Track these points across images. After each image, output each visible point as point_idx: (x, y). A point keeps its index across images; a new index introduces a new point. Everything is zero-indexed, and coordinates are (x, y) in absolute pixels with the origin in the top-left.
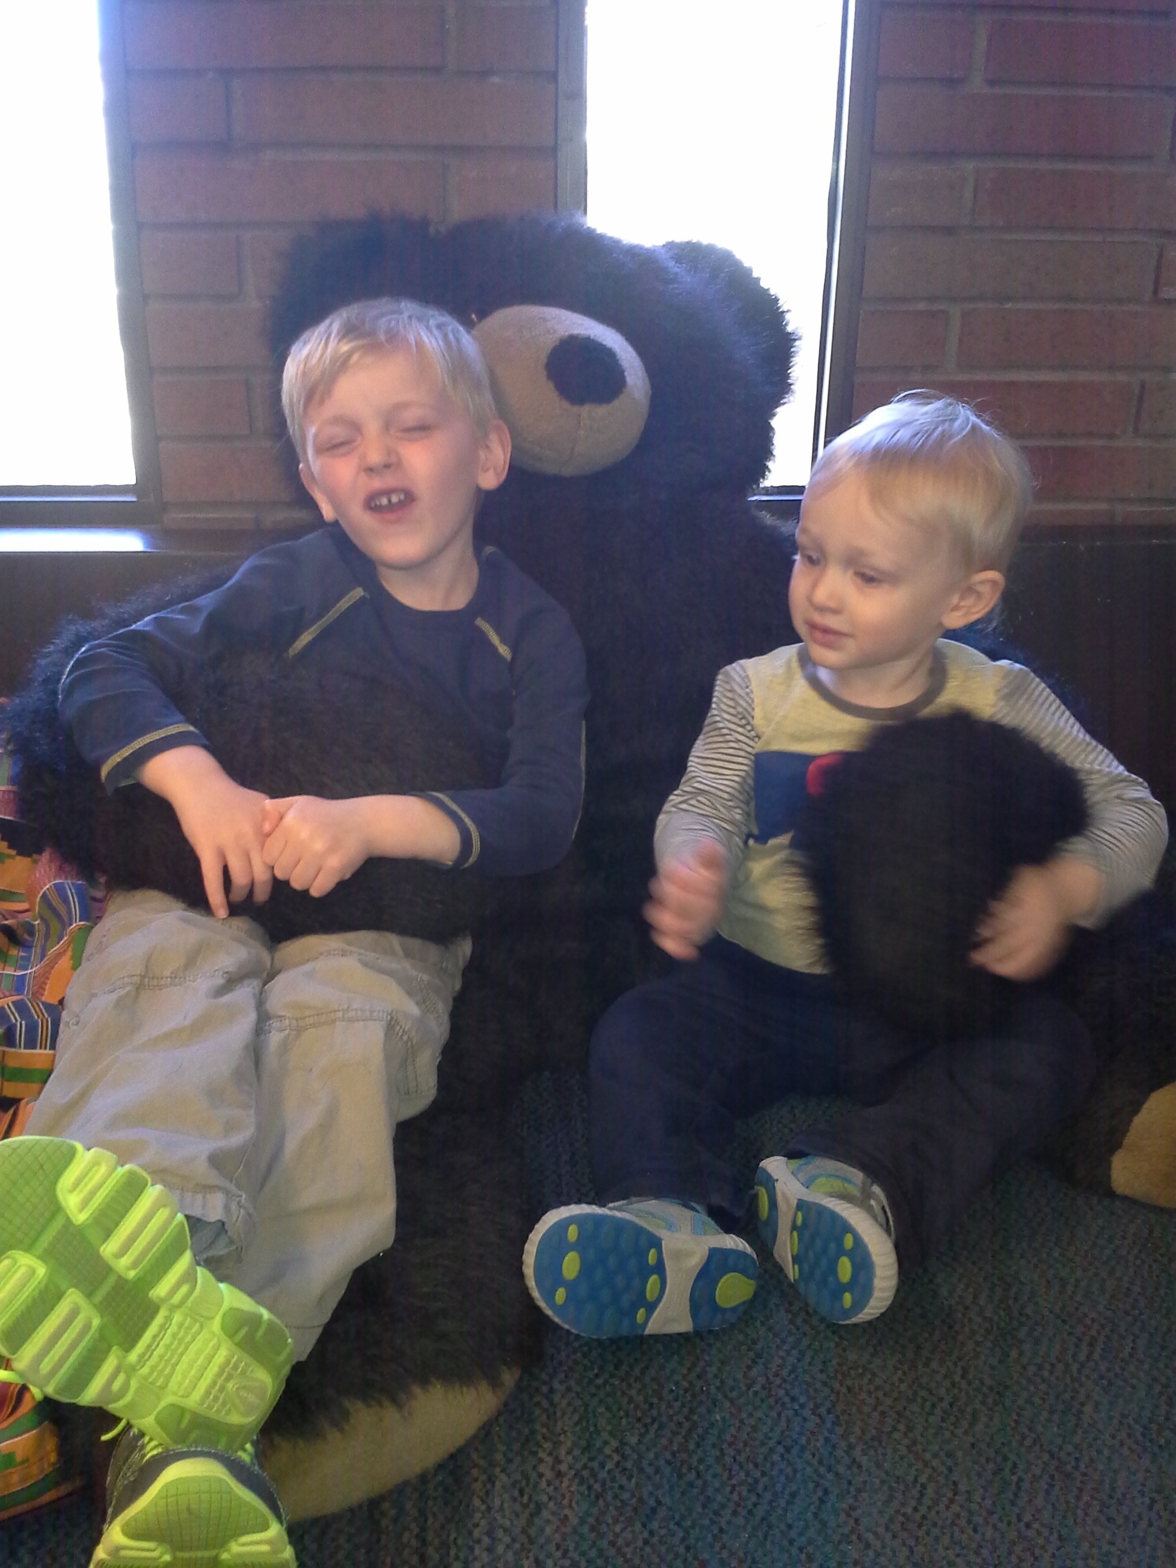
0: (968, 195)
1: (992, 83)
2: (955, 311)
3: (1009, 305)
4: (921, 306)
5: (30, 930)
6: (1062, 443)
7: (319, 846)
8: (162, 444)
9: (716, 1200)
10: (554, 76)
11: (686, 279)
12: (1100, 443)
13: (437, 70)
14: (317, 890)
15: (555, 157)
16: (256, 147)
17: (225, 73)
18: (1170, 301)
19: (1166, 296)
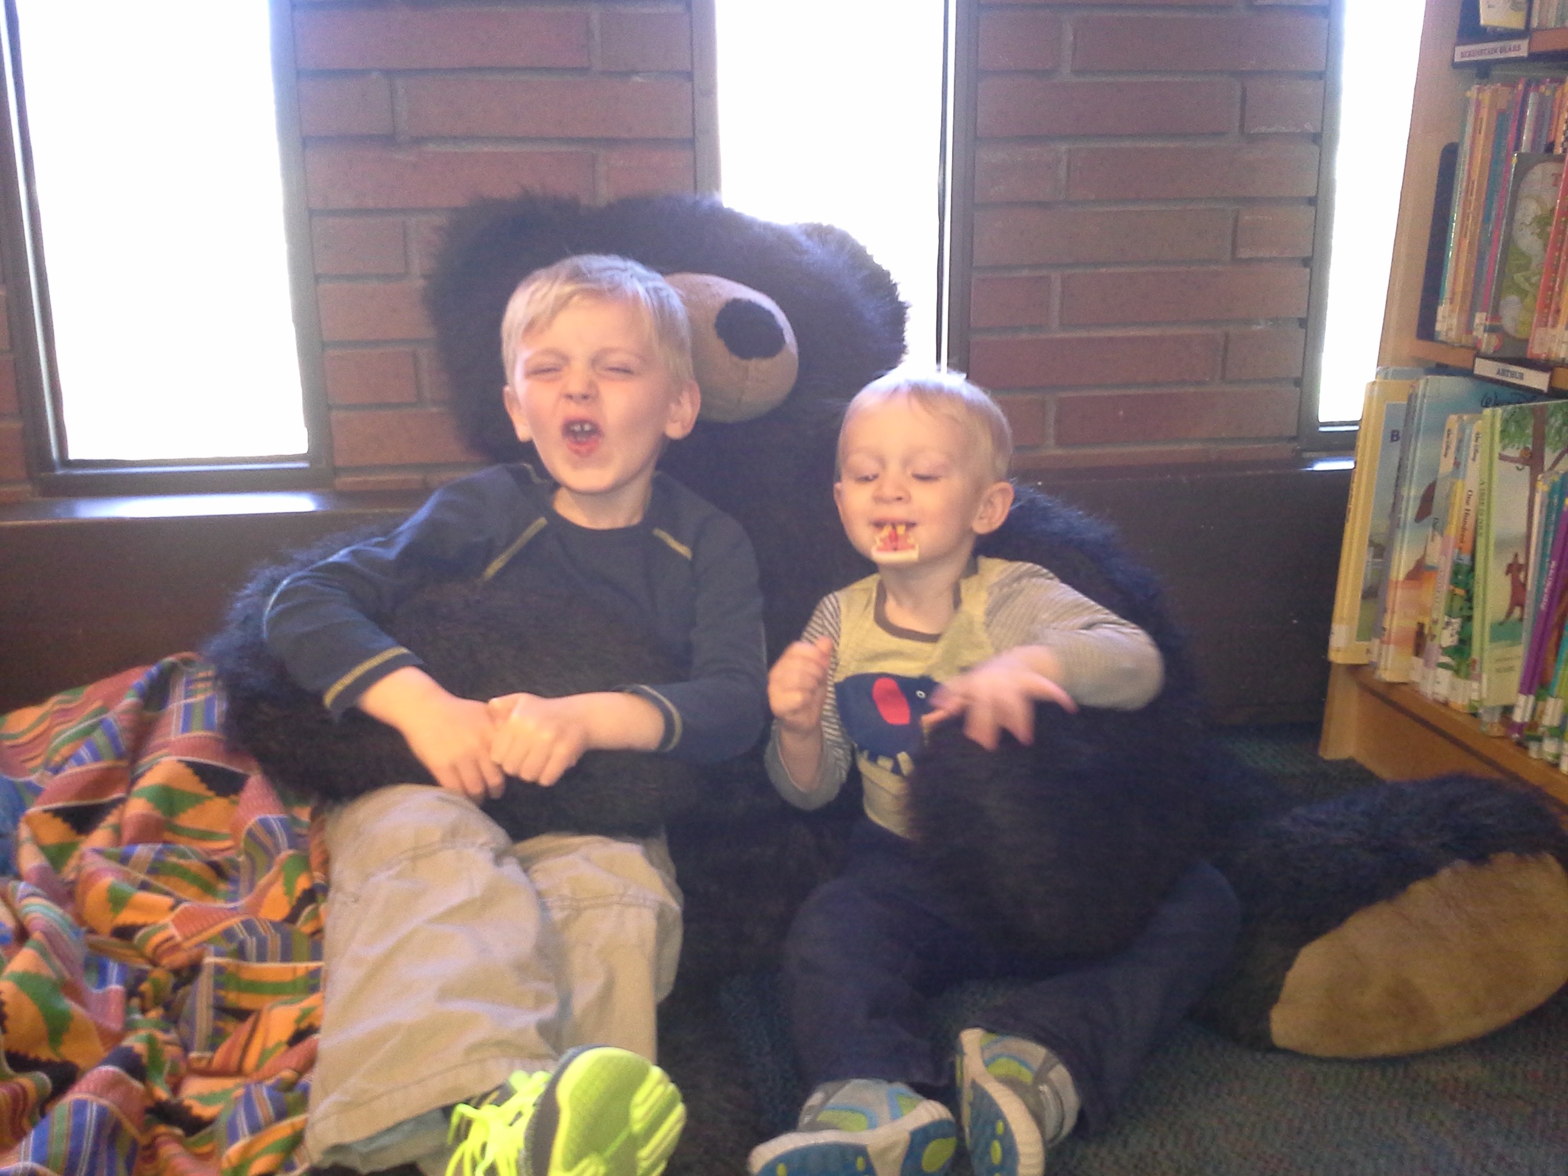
0: (1062, 173)
1: (1076, 72)
2: (1056, 276)
3: (1104, 270)
4: (1025, 273)
5: (236, 866)
6: (1157, 391)
7: (547, 735)
8: (334, 413)
9: (918, 1077)
10: (689, 76)
11: (817, 252)
12: (1192, 389)
13: (584, 70)
14: (547, 779)
15: (694, 148)
16: (418, 141)
17: (389, 73)
18: (1248, 261)
19: (1243, 256)
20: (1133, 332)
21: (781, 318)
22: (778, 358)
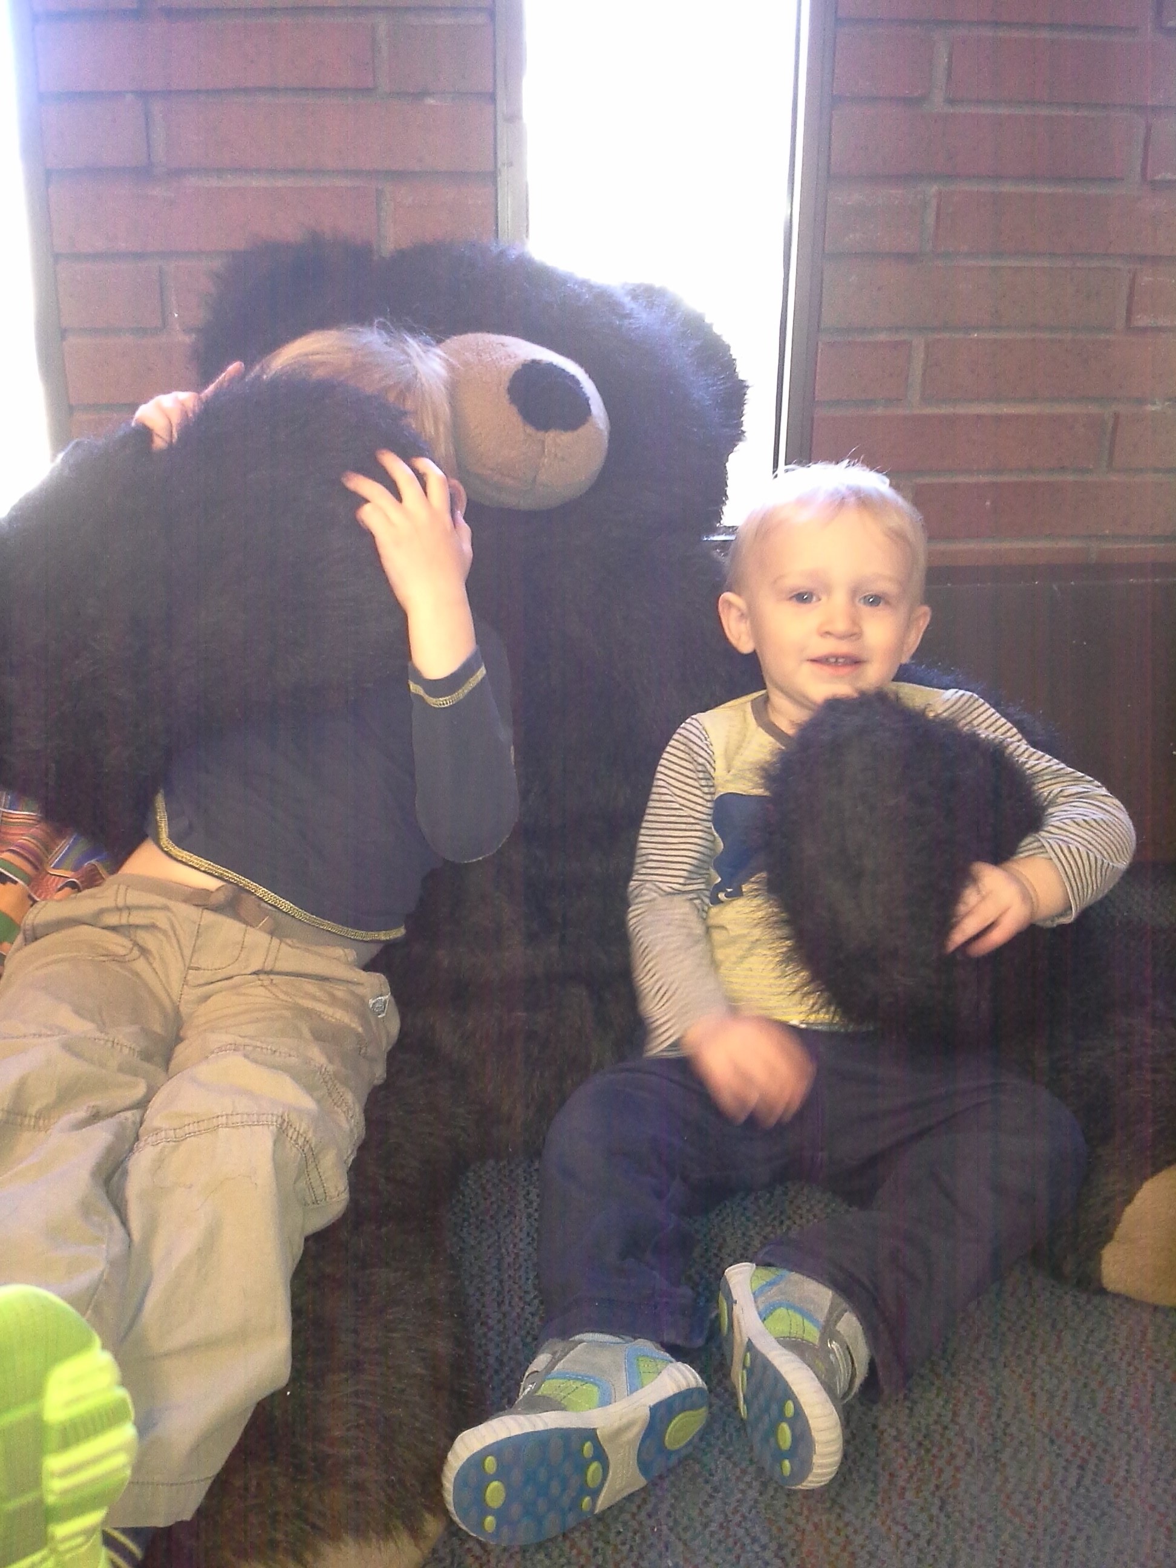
0: (930, 220)
1: (950, 101)
2: (918, 342)
3: (975, 335)
4: (883, 337)
10: (492, 97)
11: (643, 317)
12: (1071, 478)
13: (368, 91)
15: (495, 183)
16: (178, 173)
17: (144, 95)
18: (1145, 330)
19: (1141, 324)
20: (1006, 409)
21: (589, 387)
22: (581, 431)
